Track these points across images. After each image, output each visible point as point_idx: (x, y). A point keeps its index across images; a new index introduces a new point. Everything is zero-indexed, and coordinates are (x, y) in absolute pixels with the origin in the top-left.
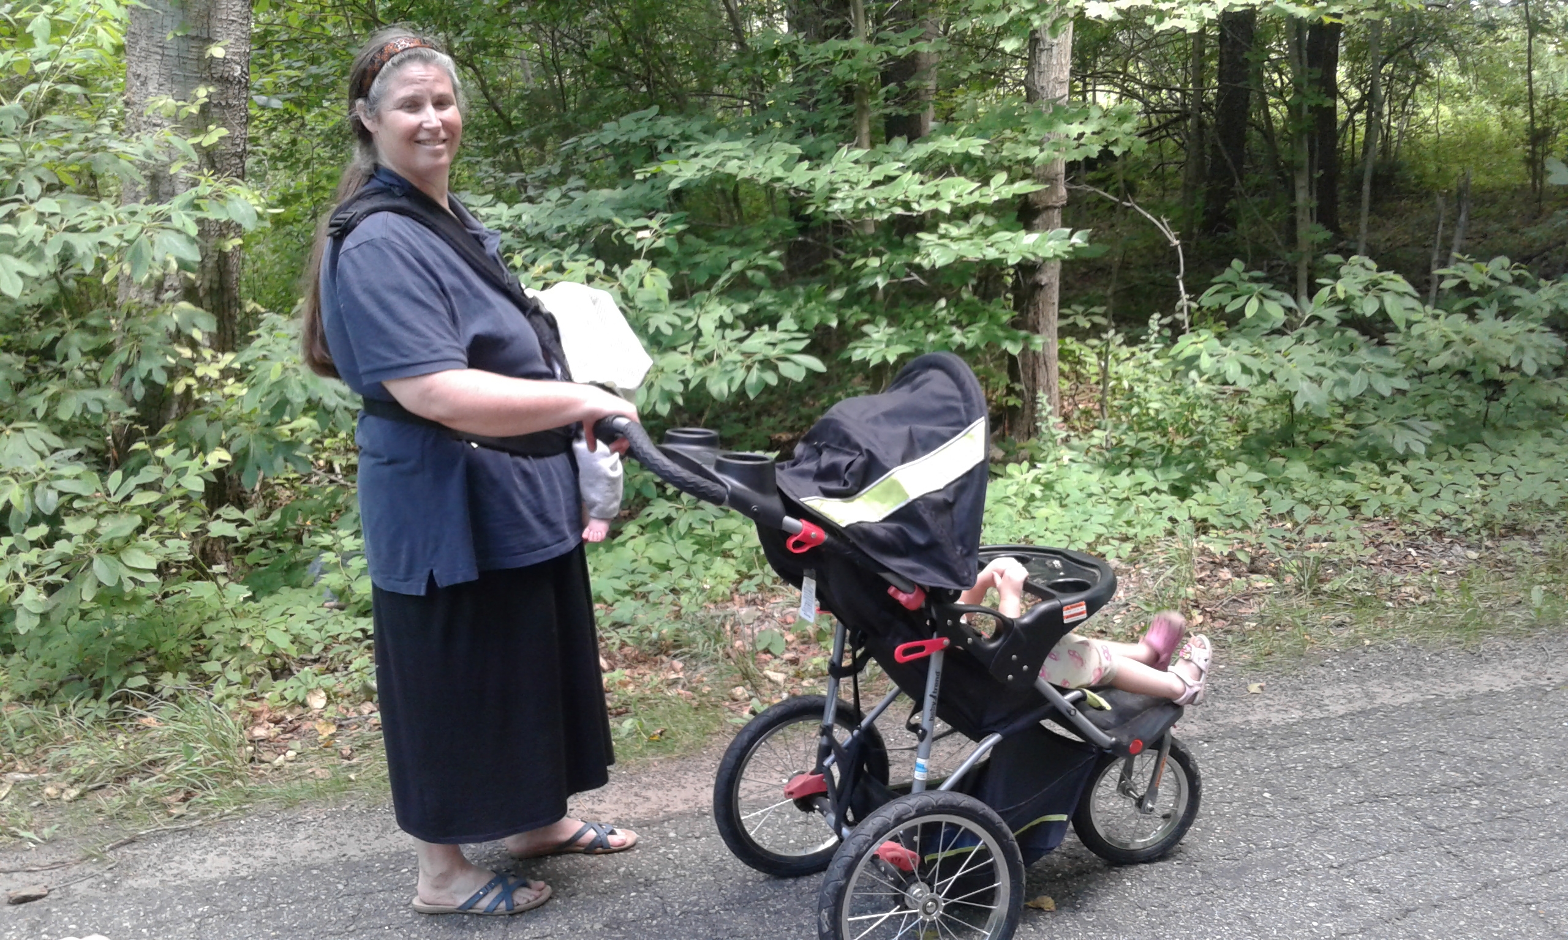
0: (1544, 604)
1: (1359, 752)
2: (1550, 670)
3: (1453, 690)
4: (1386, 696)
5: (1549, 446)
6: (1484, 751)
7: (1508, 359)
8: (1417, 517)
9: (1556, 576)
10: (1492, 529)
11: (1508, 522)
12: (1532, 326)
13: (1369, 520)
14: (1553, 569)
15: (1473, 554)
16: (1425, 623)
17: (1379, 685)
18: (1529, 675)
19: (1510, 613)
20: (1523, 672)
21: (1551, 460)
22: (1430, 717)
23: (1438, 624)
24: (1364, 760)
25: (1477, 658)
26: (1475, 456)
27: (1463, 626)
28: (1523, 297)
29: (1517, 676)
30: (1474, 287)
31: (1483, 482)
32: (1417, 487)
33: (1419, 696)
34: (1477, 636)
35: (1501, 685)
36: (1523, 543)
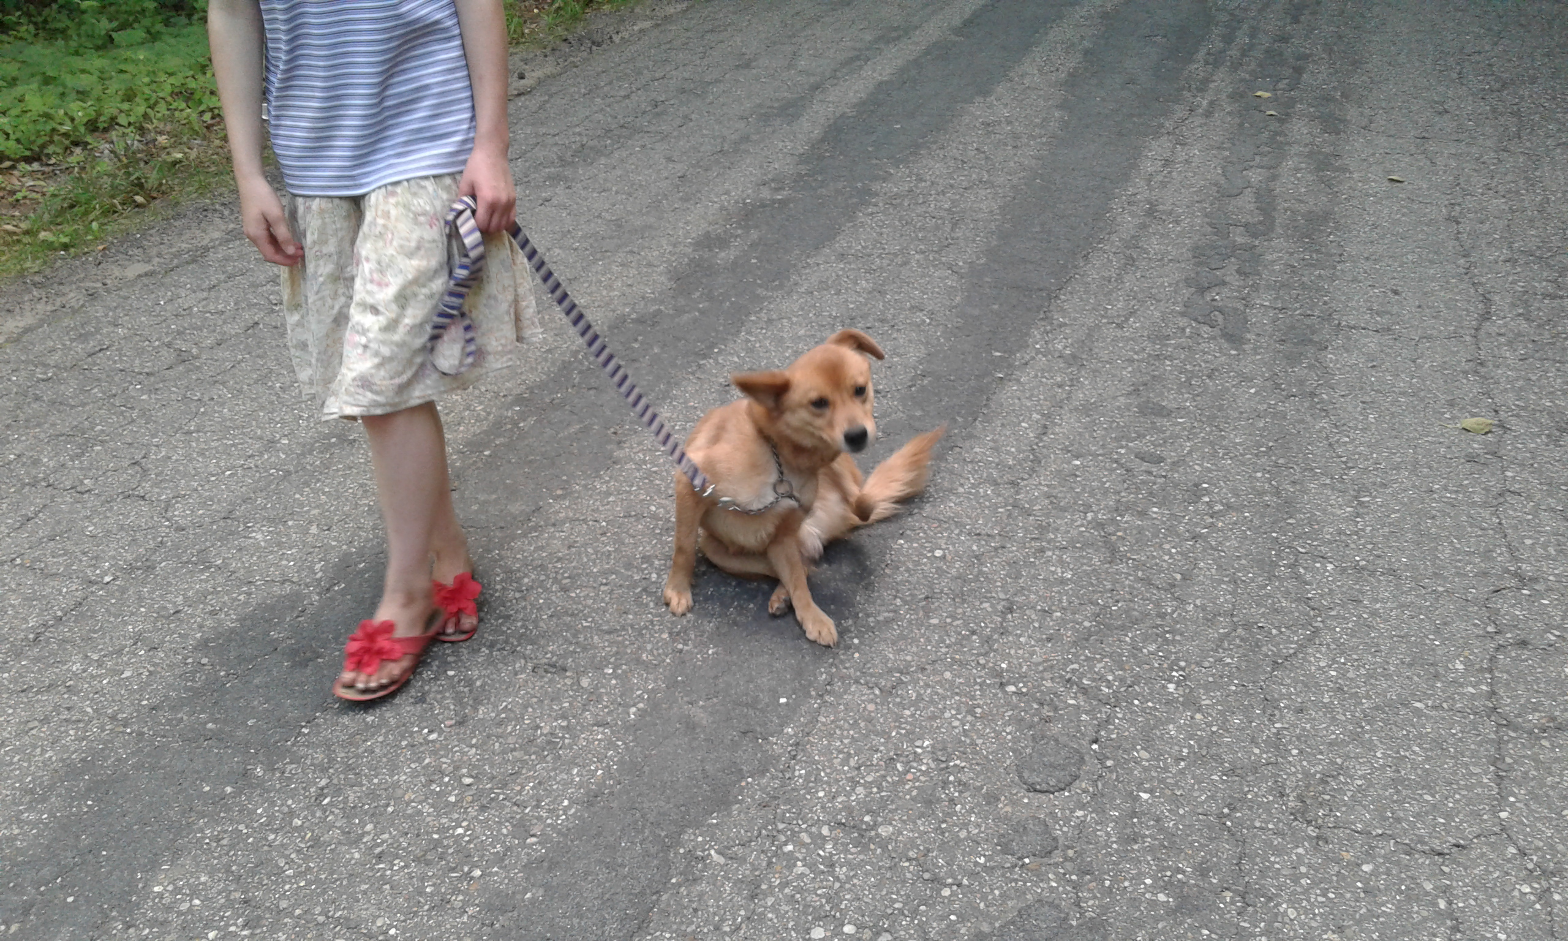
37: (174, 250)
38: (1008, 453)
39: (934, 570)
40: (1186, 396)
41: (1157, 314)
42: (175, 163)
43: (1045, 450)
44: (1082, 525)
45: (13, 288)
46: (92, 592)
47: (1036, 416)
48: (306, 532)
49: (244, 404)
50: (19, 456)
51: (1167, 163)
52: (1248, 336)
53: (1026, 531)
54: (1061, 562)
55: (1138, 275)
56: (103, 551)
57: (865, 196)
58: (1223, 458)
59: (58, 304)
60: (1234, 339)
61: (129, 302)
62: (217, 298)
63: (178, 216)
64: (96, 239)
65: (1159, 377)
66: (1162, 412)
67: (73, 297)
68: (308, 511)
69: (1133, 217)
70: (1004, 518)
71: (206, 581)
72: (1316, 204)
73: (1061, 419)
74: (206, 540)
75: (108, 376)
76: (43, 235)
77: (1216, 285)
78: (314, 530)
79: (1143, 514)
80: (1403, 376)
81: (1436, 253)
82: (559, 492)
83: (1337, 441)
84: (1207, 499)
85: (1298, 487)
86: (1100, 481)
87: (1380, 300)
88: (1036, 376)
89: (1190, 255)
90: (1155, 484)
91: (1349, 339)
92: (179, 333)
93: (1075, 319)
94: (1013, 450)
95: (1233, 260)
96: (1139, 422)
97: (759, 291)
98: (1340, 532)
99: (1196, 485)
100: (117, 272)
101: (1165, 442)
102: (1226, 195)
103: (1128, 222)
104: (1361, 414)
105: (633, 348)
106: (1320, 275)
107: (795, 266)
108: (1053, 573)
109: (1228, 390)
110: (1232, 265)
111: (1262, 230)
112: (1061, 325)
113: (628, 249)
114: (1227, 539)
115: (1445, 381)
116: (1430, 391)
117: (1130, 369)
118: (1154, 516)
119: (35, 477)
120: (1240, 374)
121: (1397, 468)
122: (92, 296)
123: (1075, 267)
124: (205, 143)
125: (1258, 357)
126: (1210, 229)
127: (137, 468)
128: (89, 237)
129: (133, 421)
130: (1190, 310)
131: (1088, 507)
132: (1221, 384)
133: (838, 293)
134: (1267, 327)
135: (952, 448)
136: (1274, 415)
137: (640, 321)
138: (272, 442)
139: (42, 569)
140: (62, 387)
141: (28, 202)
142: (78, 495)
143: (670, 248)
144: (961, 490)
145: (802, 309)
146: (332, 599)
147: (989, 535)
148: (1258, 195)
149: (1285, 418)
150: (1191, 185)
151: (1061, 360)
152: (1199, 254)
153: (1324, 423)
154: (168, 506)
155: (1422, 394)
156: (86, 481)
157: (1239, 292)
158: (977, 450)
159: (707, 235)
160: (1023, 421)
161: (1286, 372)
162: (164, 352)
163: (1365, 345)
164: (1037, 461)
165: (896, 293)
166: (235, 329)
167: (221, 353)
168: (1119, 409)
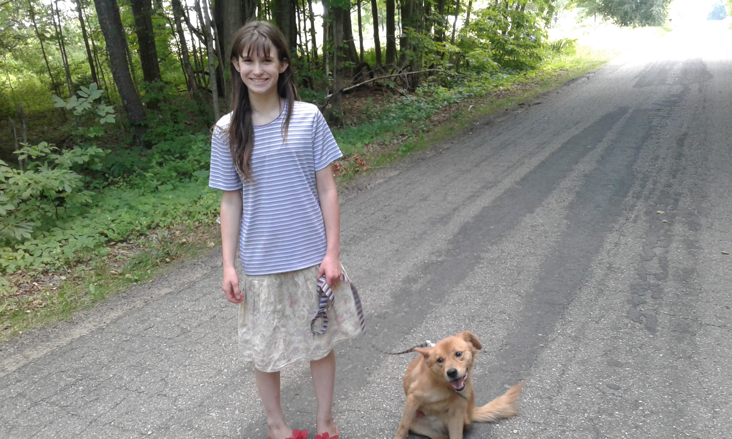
0: (96, 291)
1: (25, 386)
2: (104, 319)
3: (64, 341)
4: (34, 355)
5: (87, 222)
6: (81, 364)
7: (58, 187)
8: (34, 267)
9: (100, 277)
10: (69, 264)
11: (76, 259)
12: (65, 171)
13: (12, 275)
14: (98, 275)
15: (63, 278)
16: (46, 316)
17: (30, 351)
18: (96, 324)
20: (93, 323)
21: (88, 228)
22: (55, 357)
23: (53, 313)
24: (28, 388)
25: (72, 323)
26: (55, 233)
27: (64, 311)
28: (59, 159)
29: (90, 326)
30: (34, 157)
31: (61, 244)
32: (32, 253)
33: (49, 349)
34: (70, 313)
35: (85, 332)
36: (83, 267)
37: (181, 282)
38: (547, 383)
40: (630, 357)
41: (614, 317)
42: (183, 243)
43: (564, 382)
44: (583, 420)
45: (114, 298)
47: (559, 365)
48: (233, 413)
49: (209, 353)
50: (114, 375)
51: (616, 244)
52: (658, 328)
53: (556, 422)
55: (605, 298)
56: (149, 420)
57: (478, 259)
58: (648, 388)
59: (132, 306)
60: (651, 329)
61: (162, 306)
62: (199, 304)
63: (183, 267)
64: (149, 277)
65: (617, 347)
66: (618, 364)
67: (139, 303)
68: (235, 403)
69: (601, 270)
70: (546, 415)
71: (191, 435)
72: (687, 265)
73: (571, 367)
74: (191, 416)
75: (153, 339)
76: (127, 275)
77: (642, 303)
78: (237, 412)
79: (611, 415)
82: (343, 397)
83: (703, 381)
84: (641, 408)
85: (685, 403)
86: (590, 398)
87: (721, 312)
88: (559, 346)
89: (629, 289)
90: (616, 400)
91: (706, 330)
92: (183, 320)
93: (576, 319)
94: (549, 381)
95: (649, 291)
96: (608, 369)
97: (431, 303)
98: (706, 426)
99: (636, 401)
100: (157, 292)
101: (620, 379)
102: (645, 259)
103: (599, 272)
104: (714, 368)
105: (375, 329)
106: (691, 299)
107: (447, 292)
109: (649, 354)
110: (649, 293)
111: (662, 277)
112: (570, 322)
113: (373, 283)
114: (652, 428)
117: (603, 343)
118: (617, 416)
119: (121, 385)
120: (655, 347)
122: (146, 303)
123: (576, 294)
124: (195, 234)
125: (663, 339)
126: (638, 276)
127: (164, 382)
128: (147, 277)
129: (162, 360)
130: (630, 315)
131: (585, 411)
132: (647, 352)
133: (467, 305)
134: (667, 324)
136: (672, 367)
137: (378, 317)
138: (220, 371)
139: (122, 427)
140: (133, 344)
141: (121, 260)
142: (138, 394)
143: (391, 283)
144: (525, 401)
145: (451, 312)
147: (539, 423)
148: (660, 260)
149: (677, 369)
150: (628, 255)
151: (570, 339)
152: (633, 287)
153: (696, 372)
154: (176, 399)
156: (142, 387)
157: (653, 307)
158: (532, 381)
159: (408, 277)
160: (553, 368)
161: (677, 346)
162: (176, 329)
163: (714, 333)
164: (560, 387)
165: (493, 305)
166: (206, 318)
167: (200, 330)
168: (598, 362)
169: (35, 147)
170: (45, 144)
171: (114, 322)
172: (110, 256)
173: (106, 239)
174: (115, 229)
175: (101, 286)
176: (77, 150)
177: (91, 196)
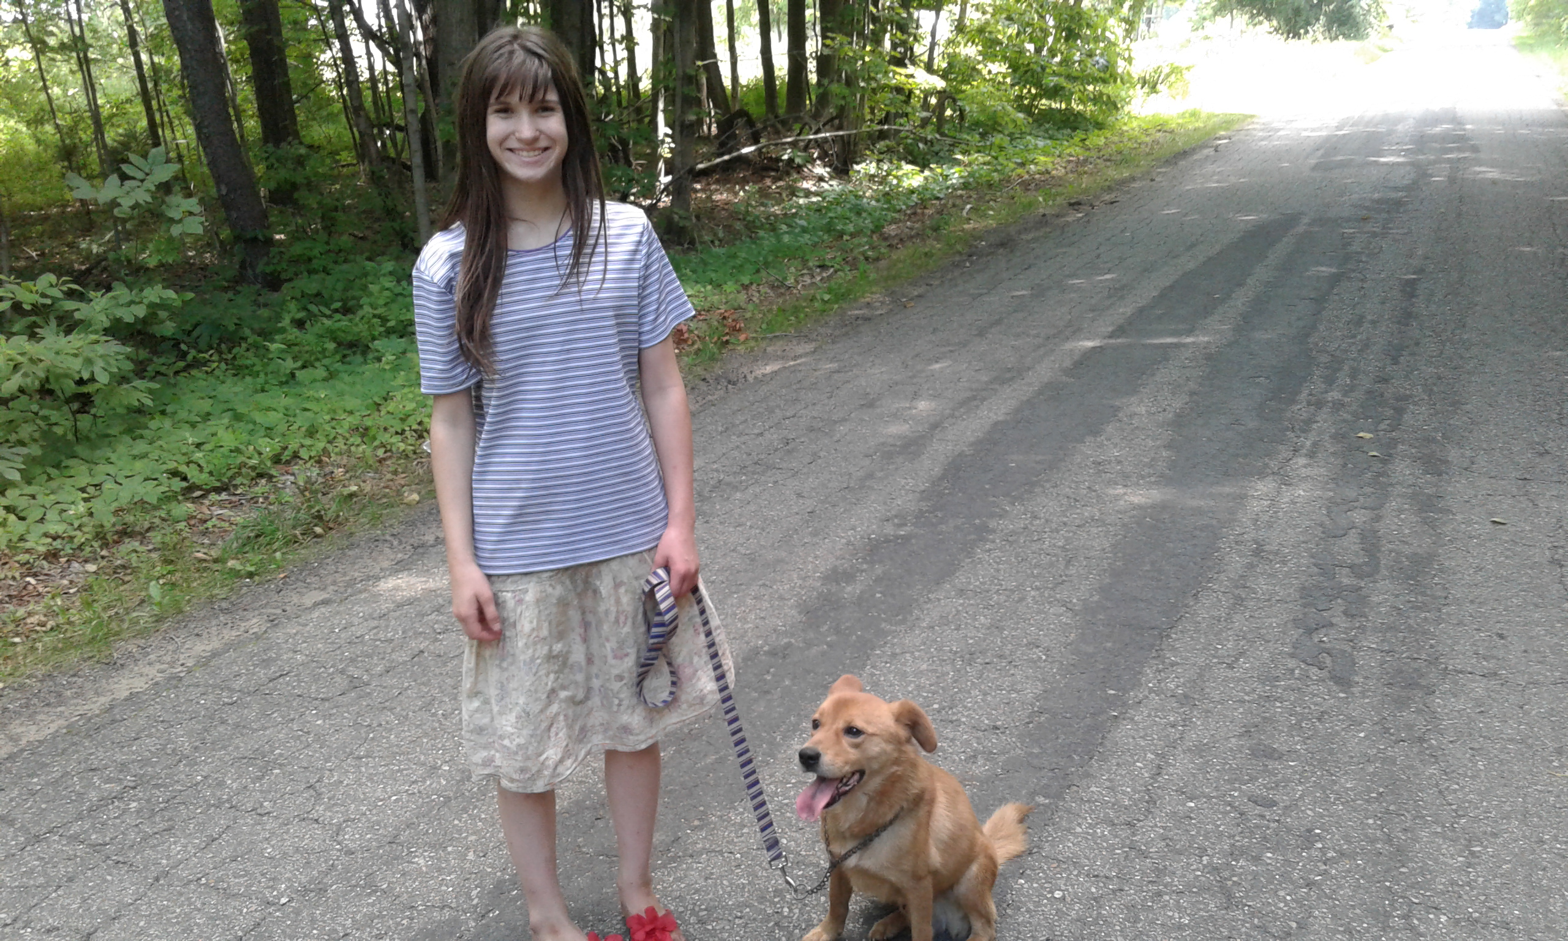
0: (163, 598)
2: (182, 657)
3: (96, 705)
4: (30, 733)
5: (141, 447)
6: (133, 753)
7: (79, 372)
8: (28, 545)
9: (170, 568)
10: (104, 538)
11: (119, 528)
12: (94, 337)
14: (167, 562)
15: (91, 567)
16: (55, 649)
17: (21, 724)
18: (164, 667)
19: (135, 614)
20: (158, 666)
21: (146, 460)
22: (76, 739)
23: (70, 644)
24: (18, 805)
25: (113, 666)
26: (72, 472)
27: (94, 639)
28: (81, 310)
29: (152, 671)
30: (27, 307)
31: (85, 495)
32: (22, 515)
33: (62, 722)
34: (108, 645)
35: (140, 685)
36: (136, 544)
37: (348, 578)
38: (1124, 793)
39: (1054, 912)
40: (1297, 738)
41: (1266, 655)
42: (352, 495)
43: (1159, 791)
44: (1198, 869)
45: (202, 613)
46: (270, 913)
47: (1150, 756)
48: (463, 857)
49: (409, 730)
50: (205, 777)
52: (1356, 679)
53: (1143, 873)
54: (1179, 907)
55: (1247, 615)
56: (281, 874)
57: (983, 532)
58: (1334, 803)
59: (242, 629)
60: (1343, 681)
61: (308, 628)
62: (387, 626)
63: (351, 546)
64: (279, 567)
65: (1269, 719)
66: (1272, 754)
67: (255, 623)
68: (466, 838)
69: (1240, 557)
70: (1122, 859)
71: (373, 905)
72: (1420, 546)
73: (1175, 760)
74: (373, 864)
75: (288, 701)
76: (231, 563)
77: (1323, 626)
78: (471, 856)
79: (1257, 859)
80: (1511, 722)
81: (1540, 596)
82: (696, 823)
83: (1447, 788)
84: (1320, 846)
85: (1409, 835)
86: (1214, 824)
87: (1486, 644)
88: (1149, 716)
89: (1297, 595)
90: (1268, 828)
91: (1456, 683)
92: (352, 660)
93: (1187, 659)
94: (1129, 790)
96: (1252, 764)
97: (883, 625)
98: (1453, 883)
99: (1309, 831)
100: (295, 599)
101: (1277, 786)
102: (1333, 535)
103: (1236, 562)
104: (1471, 761)
105: (765, 680)
106: (1426, 619)
107: (917, 600)
108: (1171, 918)
109: (1337, 733)
110: (1339, 605)
111: (1367, 570)
112: (1173, 664)
113: (761, 582)
114: (1341, 887)
115: (1553, 729)
116: (1538, 738)
117: (1241, 710)
118: (1269, 861)
119: (220, 798)
120: (1349, 717)
121: (1507, 817)
122: (273, 622)
123: (1186, 606)
124: (377, 476)
125: (1367, 701)
126: (1316, 570)
127: (312, 792)
128: (273, 566)
129: (309, 746)
130: (1298, 651)
131: (1203, 851)
132: (1331, 728)
133: (958, 629)
134: (1374, 671)
135: (1069, 787)
136: (1384, 760)
137: (773, 653)
138: (434, 768)
139: (225, 889)
140: (246, 711)
141: (216, 530)
142: (258, 817)
143: (800, 582)
144: (1079, 830)
145: (924, 644)
146: (488, 926)
147: (1107, 877)
148: (1363, 537)
149: (1395, 764)
150: (1296, 526)
151: (1174, 700)
152: (1306, 593)
153: (1432, 770)
154: (339, 829)
155: (1530, 741)
156: (266, 804)
157: (1346, 633)
158: (1093, 789)
159: (834, 570)
160: (1138, 761)
161: (1395, 716)
162: (338, 679)
163: (1473, 690)
164: (1152, 801)
165: (1013, 629)
166: (402, 656)
167: (389, 681)
168: (1231, 750)
169: (30, 284)
170: (52, 278)
171: (204, 662)
172: (192, 522)
173: (184, 484)
174: (202, 463)
175: (174, 585)
176: (121, 291)
177: (151, 391)
